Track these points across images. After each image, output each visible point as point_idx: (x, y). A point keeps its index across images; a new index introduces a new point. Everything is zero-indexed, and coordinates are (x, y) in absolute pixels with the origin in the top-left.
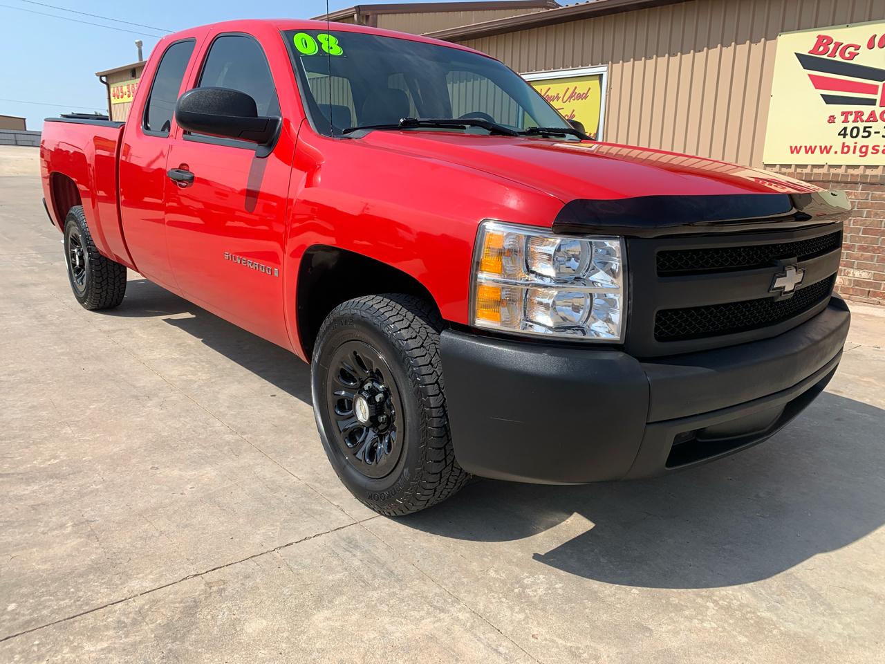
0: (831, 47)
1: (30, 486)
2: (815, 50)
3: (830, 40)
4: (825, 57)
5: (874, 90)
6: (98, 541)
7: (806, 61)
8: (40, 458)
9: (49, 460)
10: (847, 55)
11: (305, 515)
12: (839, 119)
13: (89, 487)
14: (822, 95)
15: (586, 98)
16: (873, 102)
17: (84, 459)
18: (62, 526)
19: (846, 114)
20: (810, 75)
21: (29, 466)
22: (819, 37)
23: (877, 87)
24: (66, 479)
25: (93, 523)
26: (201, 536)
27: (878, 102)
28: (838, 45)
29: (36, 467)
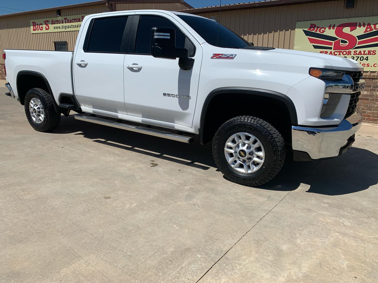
0: (316, 28)
2: (310, 29)
3: (315, 26)
4: (313, 31)
5: (331, 44)
7: (307, 33)
14: (313, 45)
16: (331, 48)
19: (322, 52)
20: (308, 38)
22: (311, 24)
23: (332, 43)
27: (333, 48)
28: (318, 27)
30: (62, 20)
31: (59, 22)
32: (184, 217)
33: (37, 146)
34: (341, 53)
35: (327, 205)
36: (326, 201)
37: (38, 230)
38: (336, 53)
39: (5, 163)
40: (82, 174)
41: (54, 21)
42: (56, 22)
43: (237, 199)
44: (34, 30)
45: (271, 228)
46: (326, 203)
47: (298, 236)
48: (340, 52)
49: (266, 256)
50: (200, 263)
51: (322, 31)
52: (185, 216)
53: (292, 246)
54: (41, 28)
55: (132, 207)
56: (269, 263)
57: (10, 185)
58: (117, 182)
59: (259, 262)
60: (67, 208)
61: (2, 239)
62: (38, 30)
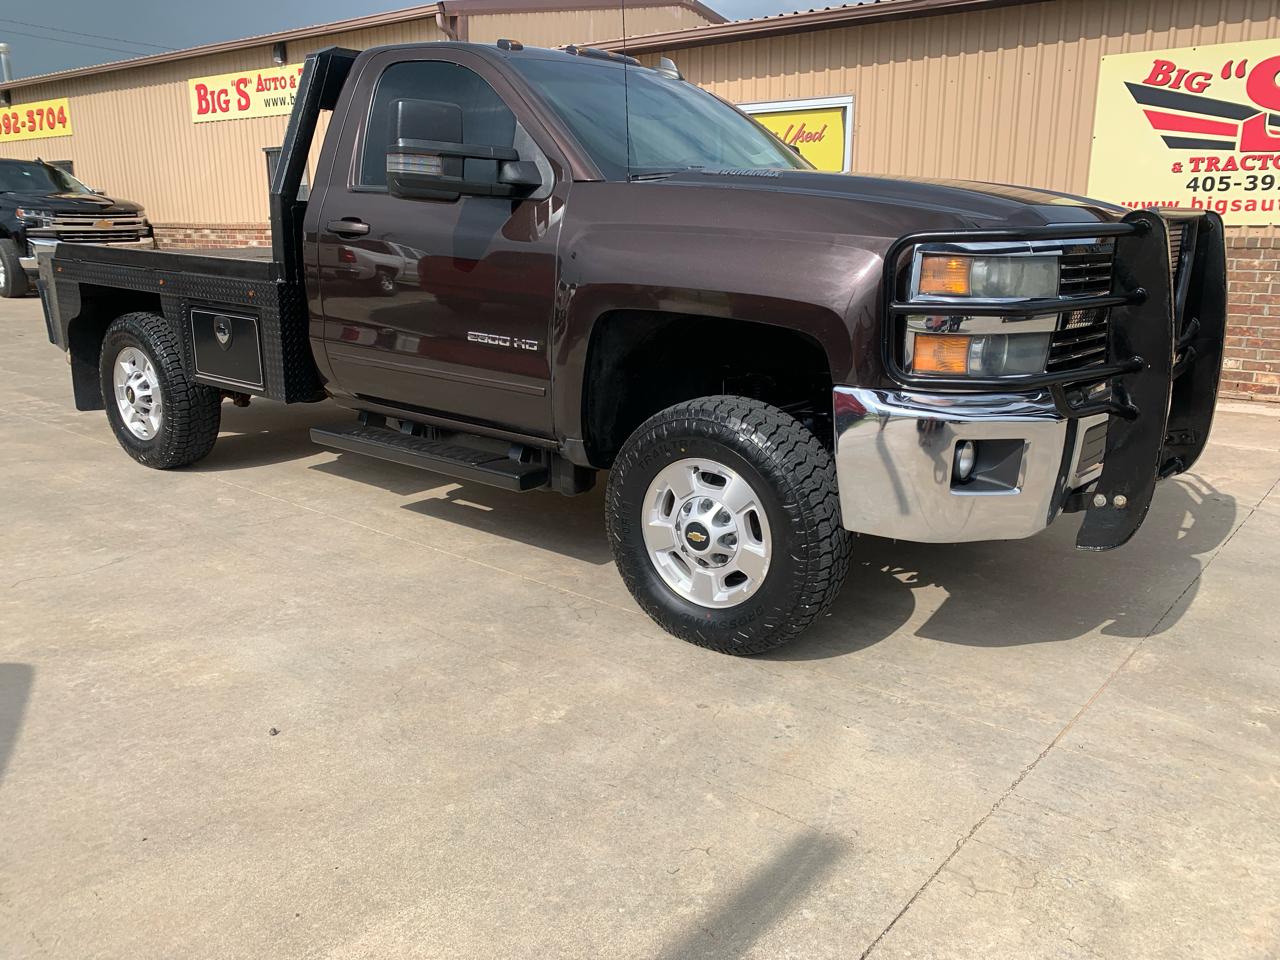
0: (1174, 75)
2: (1152, 79)
3: (1172, 68)
4: (1166, 88)
5: (1232, 130)
7: (1140, 93)
10: (1195, 86)
12: (1188, 167)
14: (1163, 137)
15: (820, 138)
16: (1231, 146)
19: (1196, 161)
20: (1146, 112)
22: (1156, 62)
23: (1236, 126)
27: (1238, 146)
28: (1182, 73)
30: (292, 77)
31: (283, 84)
32: (738, 762)
33: (219, 499)
34: (1270, 163)
35: (1264, 725)
36: (1260, 710)
37: (237, 801)
38: (1249, 163)
39: (120, 560)
40: (375, 600)
41: (265, 80)
42: (273, 84)
43: (925, 698)
44: (202, 111)
45: (1063, 811)
46: (1262, 718)
47: (1170, 847)
48: (1264, 159)
49: (1058, 924)
50: (815, 942)
51: (1197, 87)
52: (741, 759)
53: (1154, 884)
54: (224, 106)
55: (553, 721)
56: (1075, 950)
57: (138, 636)
58: (492, 629)
59: (1036, 947)
60: (331, 722)
61: (120, 832)
62: (214, 111)
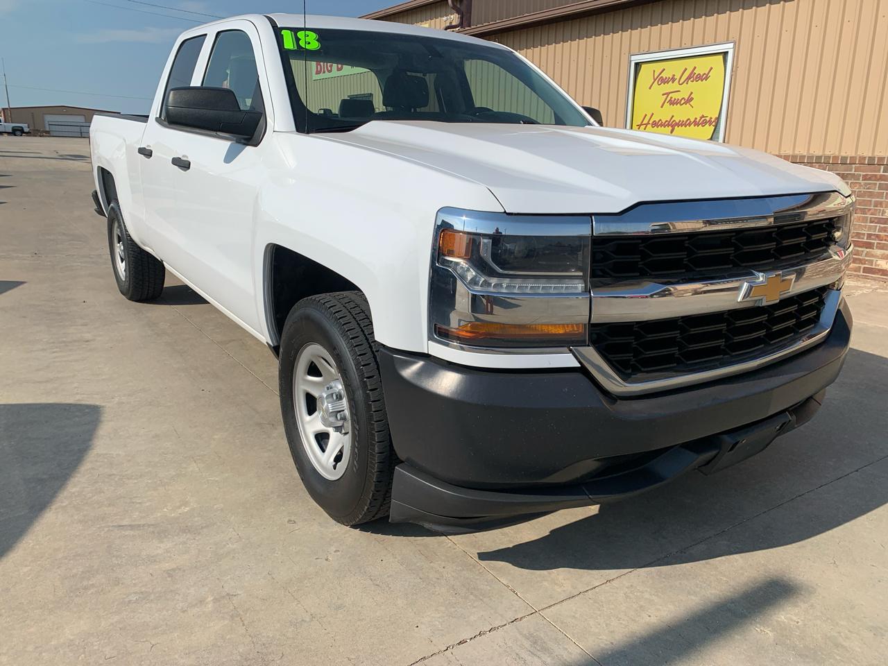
1: (162, 542)
6: (244, 625)
8: (169, 504)
9: (179, 507)
11: (472, 597)
13: (225, 546)
15: (706, 79)
17: (215, 507)
18: (202, 602)
21: (159, 514)
24: (199, 534)
25: (235, 598)
26: (359, 623)
29: (166, 516)
44: (317, 72)
54: (329, 69)
62: (325, 72)
